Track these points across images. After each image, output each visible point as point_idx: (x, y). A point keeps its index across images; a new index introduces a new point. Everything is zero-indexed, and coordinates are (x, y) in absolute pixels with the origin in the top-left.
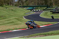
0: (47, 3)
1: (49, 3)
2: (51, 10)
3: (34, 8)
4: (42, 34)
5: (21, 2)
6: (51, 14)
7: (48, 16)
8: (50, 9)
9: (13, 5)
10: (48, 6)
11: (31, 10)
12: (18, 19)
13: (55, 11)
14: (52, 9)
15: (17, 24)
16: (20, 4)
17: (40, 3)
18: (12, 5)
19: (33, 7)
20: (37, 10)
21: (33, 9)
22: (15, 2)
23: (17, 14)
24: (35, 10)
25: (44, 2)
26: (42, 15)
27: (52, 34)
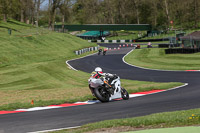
0: (149, 18)
1: (154, 19)
2: (161, 40)
3: (105, 33)
4: (125, 121)
5: (62, 11)
6: (161, 54)
7: (152, 62)
8: (159, 37)
9: (33, 21)
10: (150, 27)
11: (94, 39)
12: (48, 71)
13: (176, 45)
14: (164, 37)
15: (44, 87)
16: (58, 20)
17: (123, 16)
18: (28, 21)
19: (101, 29)
20: (114, 41)
21: (100, 38)
22: (41, 13)
23: (46, 52)
24: (107, 41)
25: (138, 13)
26: (131, 58)
27: (158, 124)
